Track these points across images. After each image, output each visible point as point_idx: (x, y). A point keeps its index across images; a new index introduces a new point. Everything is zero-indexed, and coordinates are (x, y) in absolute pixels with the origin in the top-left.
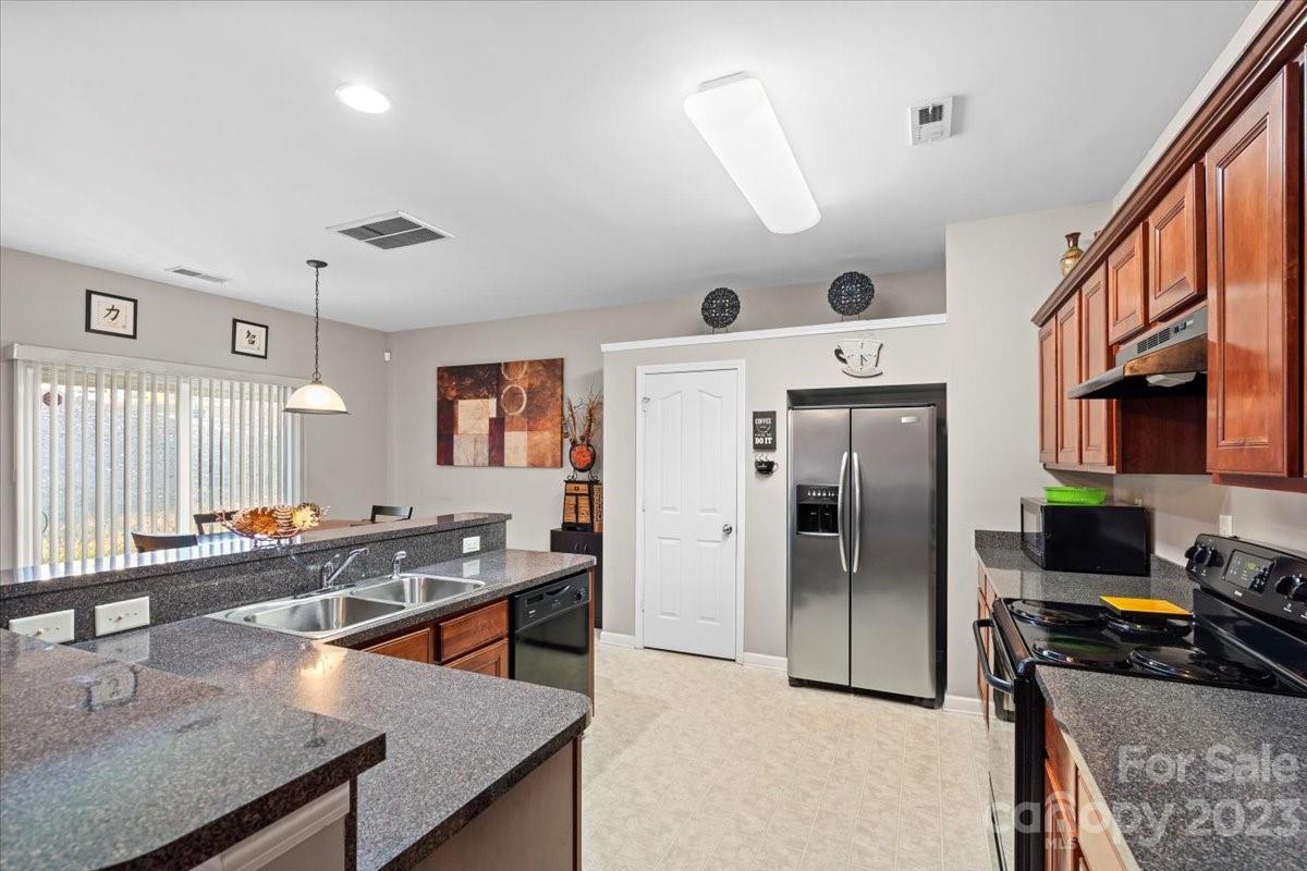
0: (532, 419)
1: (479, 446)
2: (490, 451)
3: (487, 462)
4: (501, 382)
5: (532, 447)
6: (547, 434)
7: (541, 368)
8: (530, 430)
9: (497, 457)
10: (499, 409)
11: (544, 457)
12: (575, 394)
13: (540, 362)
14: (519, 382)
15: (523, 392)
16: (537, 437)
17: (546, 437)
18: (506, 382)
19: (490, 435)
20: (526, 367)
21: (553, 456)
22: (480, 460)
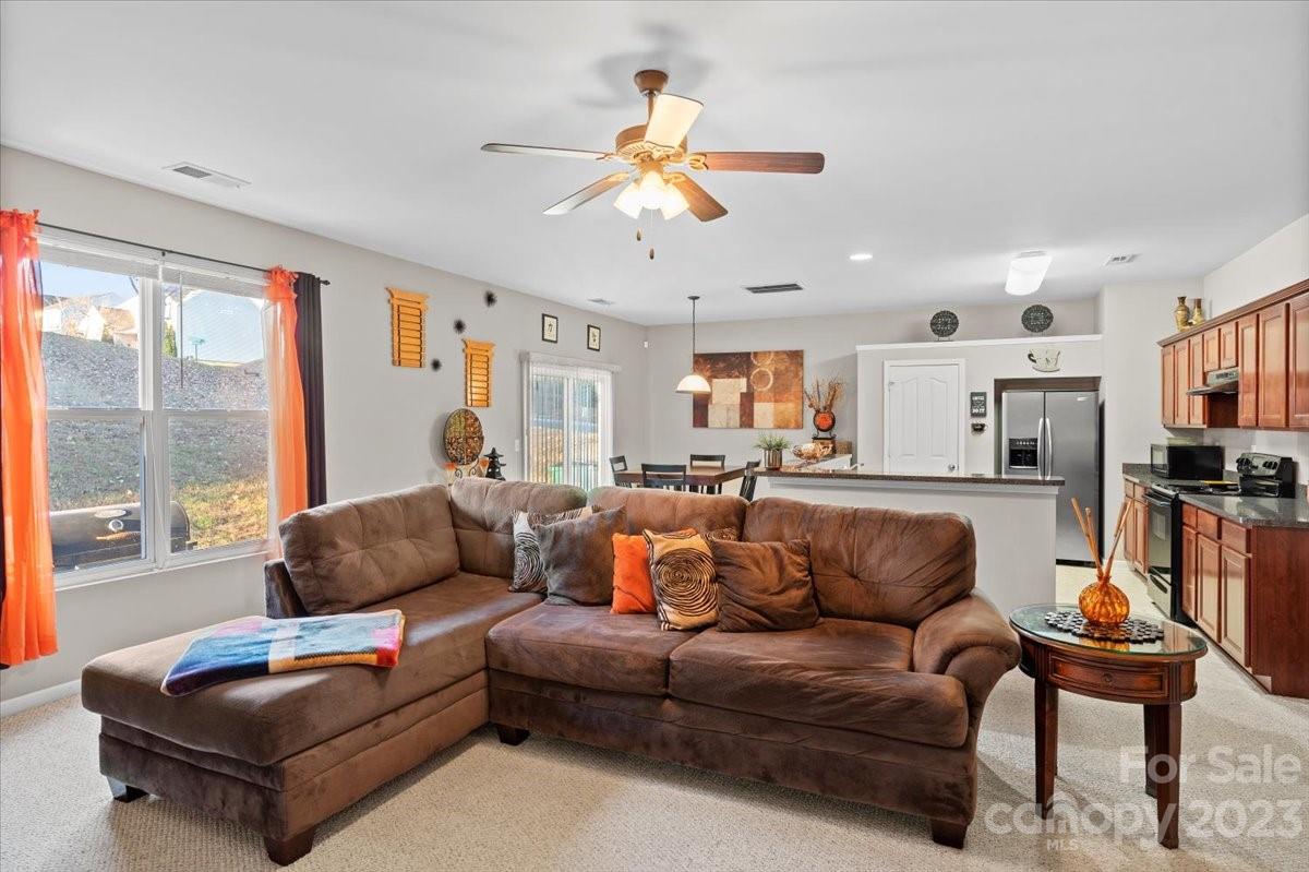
0: (778, 395)
1: (731, 414)
2: (741, 417)
3: (738, 425)
4: (750, 366)
5: (777, 414)
6: (791, 406)
7: (785, 356)
8: (776, 401)
9: (747, 419)
10: (749, 386)
11: (789, 421)
12: (813, 376)
13: (785, 352)
14: (767, 367)
15: (770, 373)
16: (782, 407)
17: (789, 407)
18: (754, 367)
19: (741, 405)
20: (772, 356)
21: (796, 421)
22: (732, 423)
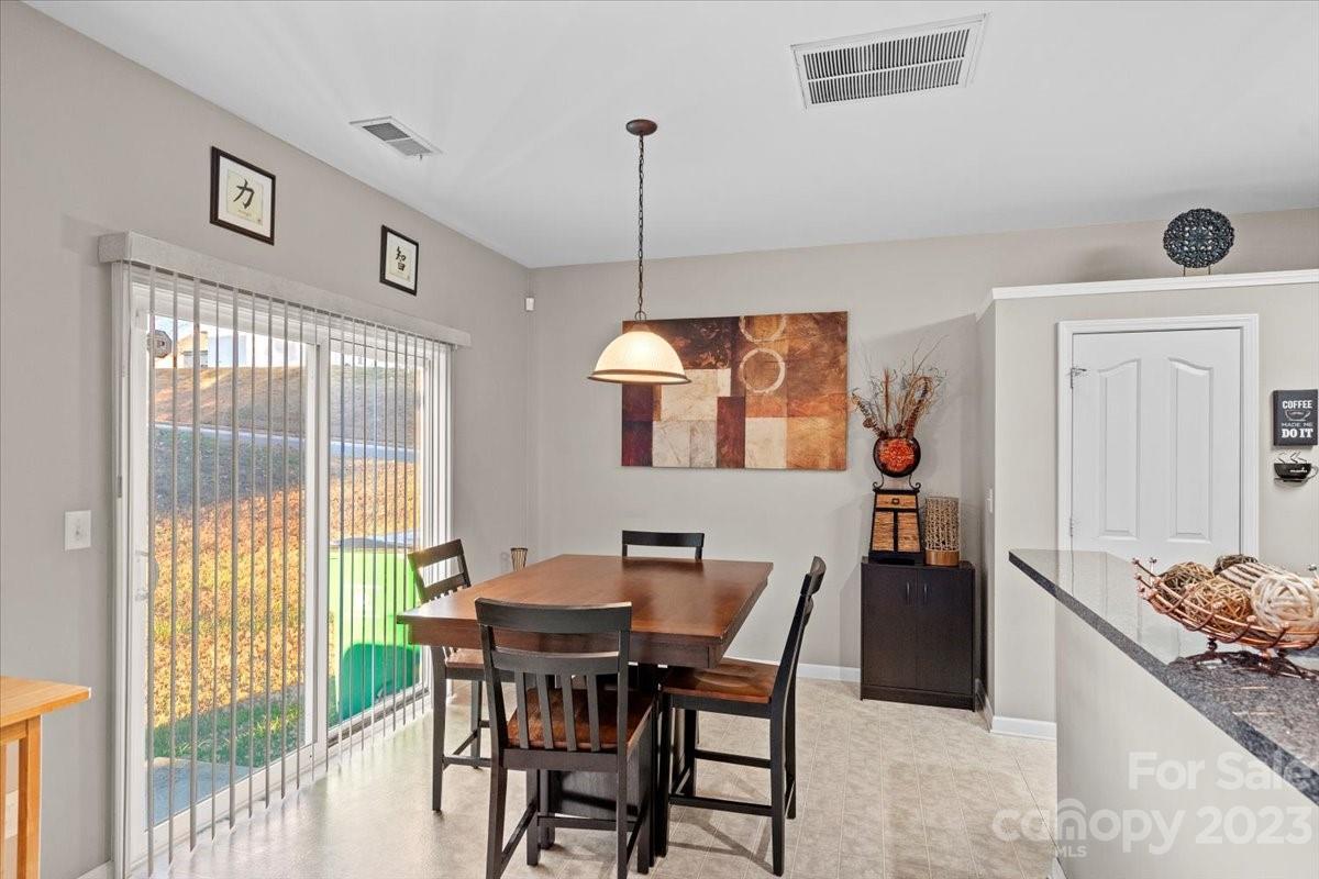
0: (796, 400)
1: (699, 438)
2: (720, 445)
3: (713, 462)
4: (738, 343)
5: (793, 441)
6: (823, 422)
7: (811, 324)
8: (791, 415)
9: (731, 452)
10: (735, 384)
11: (818, 454)
13: (810, 316)
14: (773, 346)
15: (780, 359)
16: (803, 425)
17: (819, 427)
18: (748, 345)
19: (721, 420)
20: (784, 324)
21: (834, 454)
22: (700, 459)
